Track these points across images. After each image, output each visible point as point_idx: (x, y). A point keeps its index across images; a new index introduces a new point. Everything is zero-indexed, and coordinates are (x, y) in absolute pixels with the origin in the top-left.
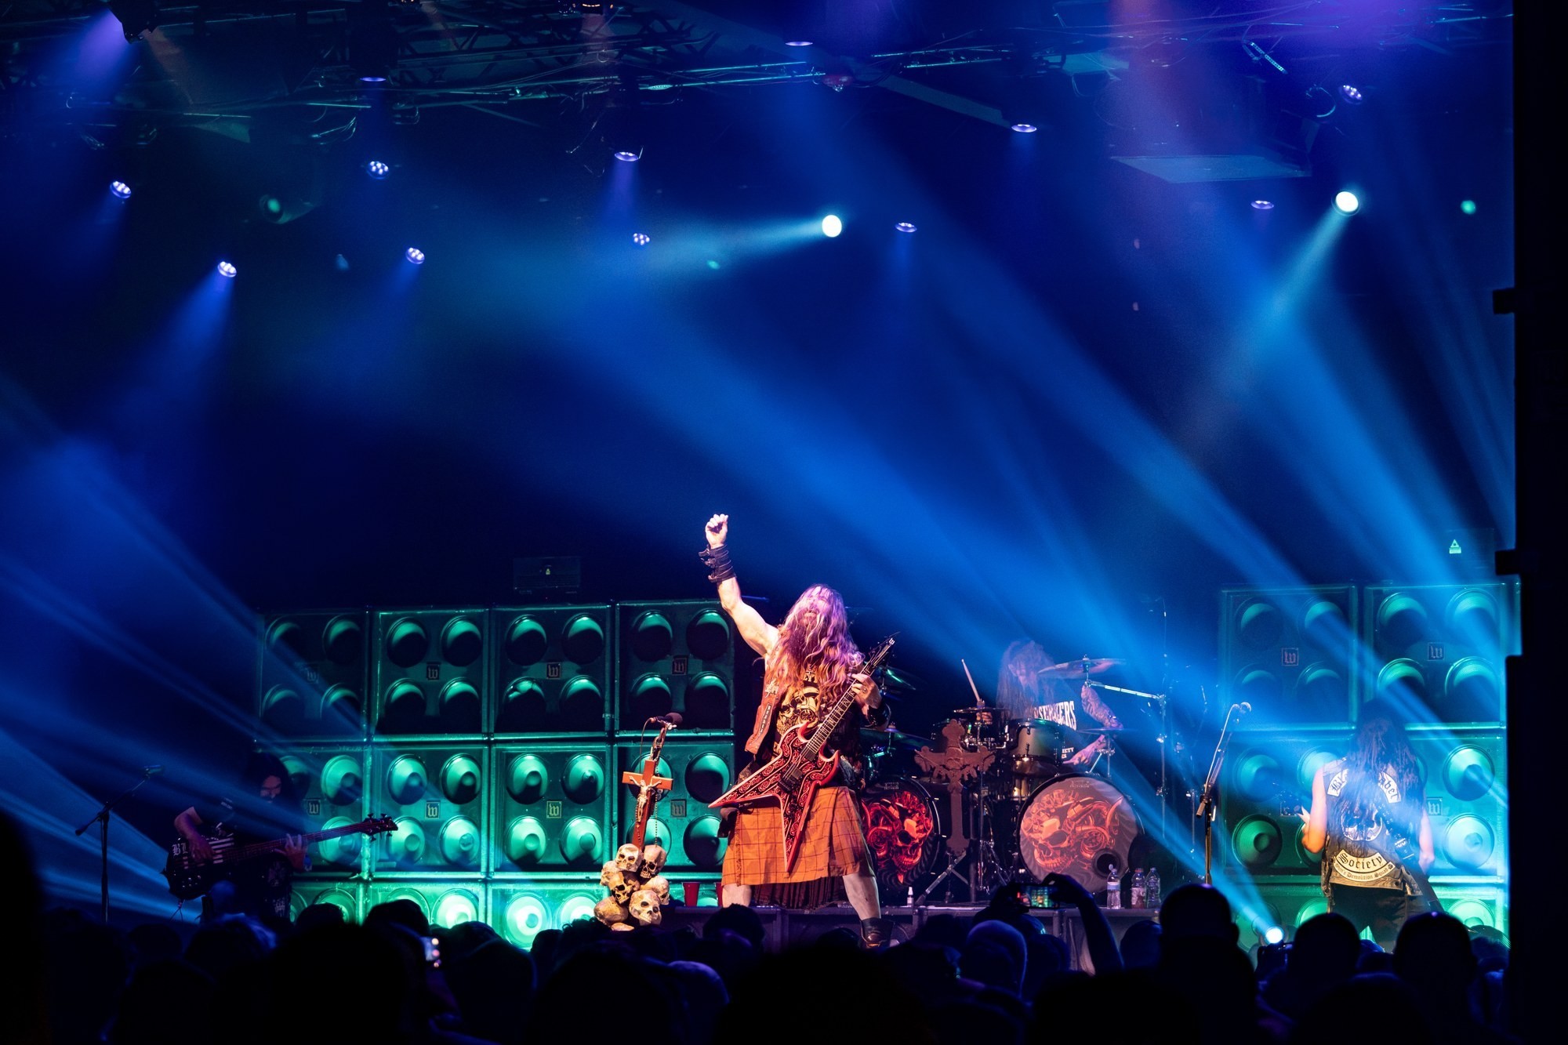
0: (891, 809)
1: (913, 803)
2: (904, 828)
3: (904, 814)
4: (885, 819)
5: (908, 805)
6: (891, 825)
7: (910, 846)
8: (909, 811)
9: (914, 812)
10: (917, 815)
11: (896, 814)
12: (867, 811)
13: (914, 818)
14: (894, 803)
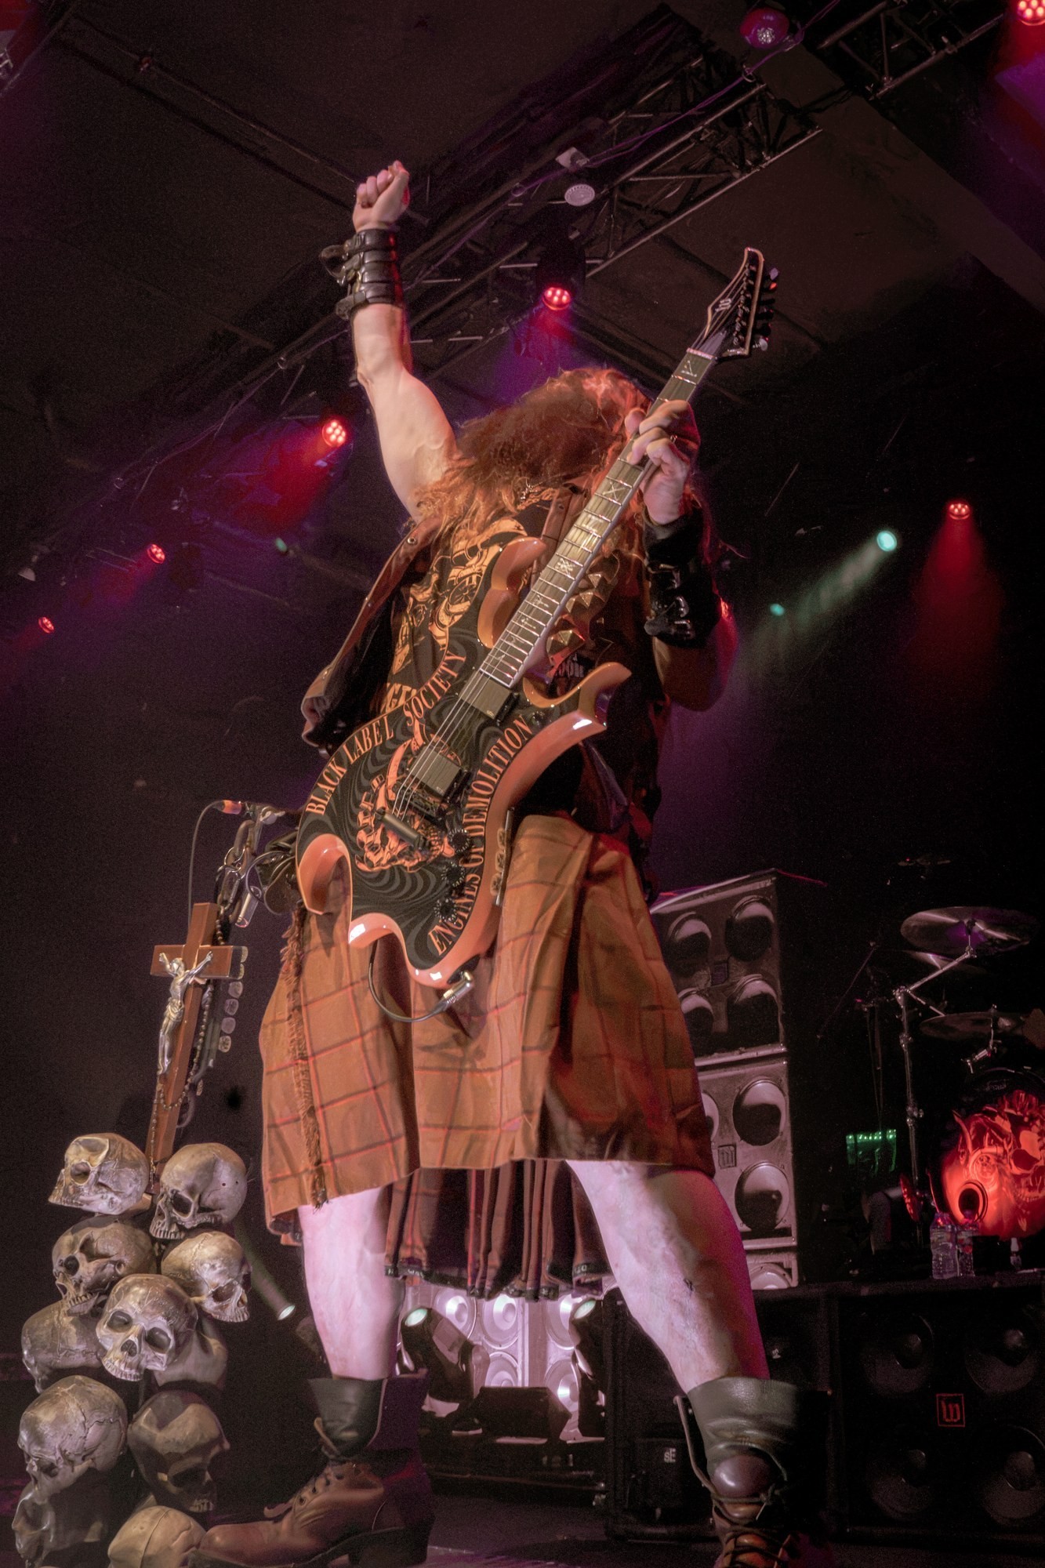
0: (999, 1120)
1: (1030, 1106)
2: (1020, 1146)
3: (1018, 1125)
4: (992, 1137)
5: (1022, 1110)
6: (1001, 1144)
7: (1031, 1172)
8: (1026, 1119)
9: (1032, 1119)
10: (1038, 1123)
11: (1006, 1126)
12: (965, 1129)
13: (1035, 1128)
14: (1002, 1110)
